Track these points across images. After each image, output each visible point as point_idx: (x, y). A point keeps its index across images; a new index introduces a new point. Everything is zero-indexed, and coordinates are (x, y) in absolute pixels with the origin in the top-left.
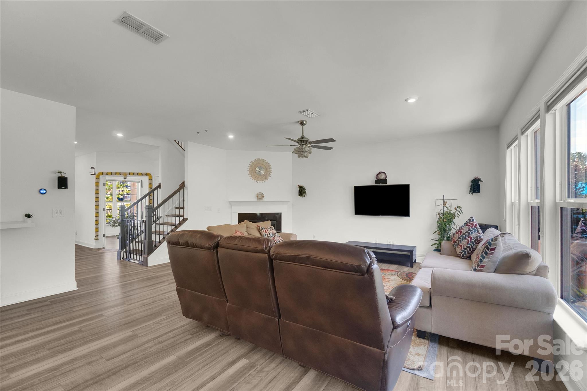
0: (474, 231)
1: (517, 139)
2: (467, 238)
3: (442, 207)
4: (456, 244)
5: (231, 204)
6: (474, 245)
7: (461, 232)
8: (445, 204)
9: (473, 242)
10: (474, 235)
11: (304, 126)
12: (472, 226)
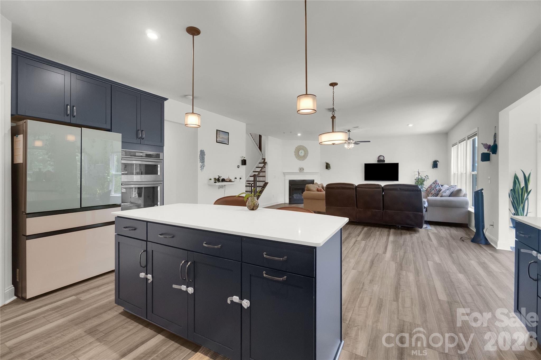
0: (437, 186)
1: (457, 144)
2: (434, 189)
3: (417, 176)
4: (429, 193)
5: (284, 174)
6: (438, 192)
7: (431, 187)
8: (419, 174)
9: (437, 191)
10: (438, 188)
11: (350, 132)
12: (437, 184)
